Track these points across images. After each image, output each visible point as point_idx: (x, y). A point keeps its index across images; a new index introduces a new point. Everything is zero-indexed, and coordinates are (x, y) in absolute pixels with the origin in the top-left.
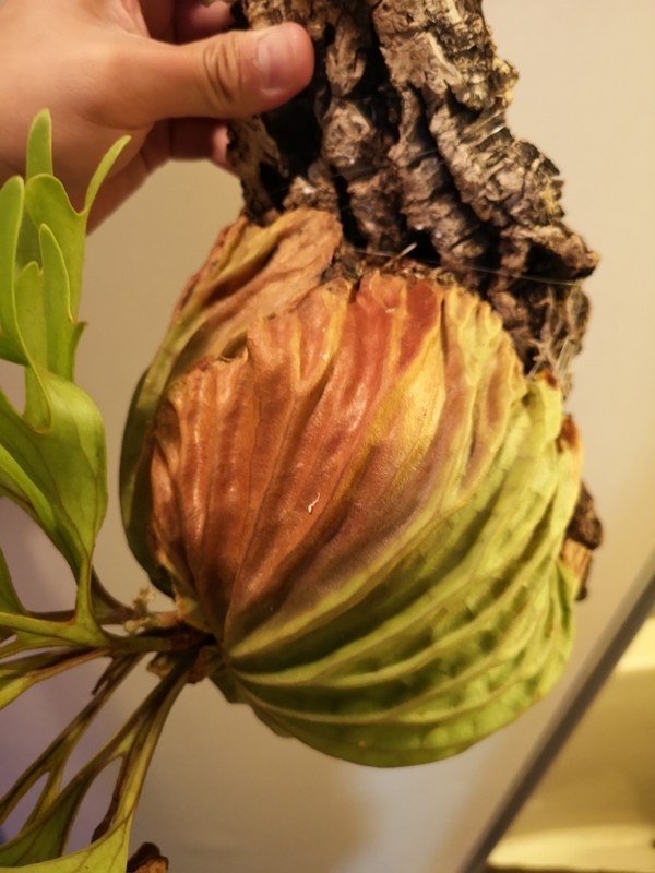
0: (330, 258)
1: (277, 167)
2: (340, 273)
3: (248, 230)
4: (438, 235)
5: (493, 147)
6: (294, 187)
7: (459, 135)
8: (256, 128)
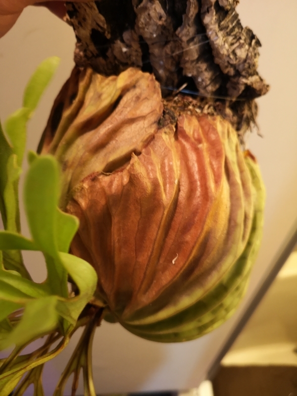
0: (162, 111)
1: (104, 33)
2: (169, 122)
3: (93, 76)
4: (200, 80)
5: (234, 33)
6: (116, 45)
7: (219, 26)
8: (91, 8)
